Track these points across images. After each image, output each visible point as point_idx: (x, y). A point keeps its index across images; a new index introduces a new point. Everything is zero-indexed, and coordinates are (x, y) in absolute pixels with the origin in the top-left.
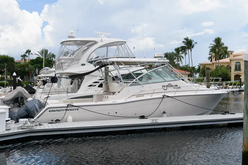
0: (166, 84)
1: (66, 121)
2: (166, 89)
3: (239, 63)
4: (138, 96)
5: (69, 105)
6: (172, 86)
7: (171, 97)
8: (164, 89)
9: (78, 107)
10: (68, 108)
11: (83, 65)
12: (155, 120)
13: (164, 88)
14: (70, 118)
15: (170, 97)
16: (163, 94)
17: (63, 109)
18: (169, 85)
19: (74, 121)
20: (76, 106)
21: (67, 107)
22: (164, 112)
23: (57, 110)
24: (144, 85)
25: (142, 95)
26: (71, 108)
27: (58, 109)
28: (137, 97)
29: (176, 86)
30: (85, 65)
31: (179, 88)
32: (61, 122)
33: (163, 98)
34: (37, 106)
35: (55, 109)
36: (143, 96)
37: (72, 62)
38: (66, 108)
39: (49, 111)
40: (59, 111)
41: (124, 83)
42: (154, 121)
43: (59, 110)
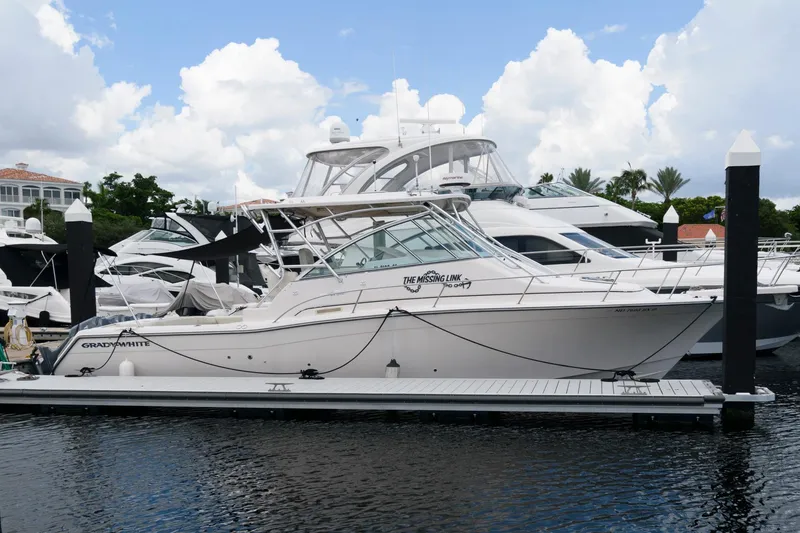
0: (420, 271)
1: (116, 373)
2: (415, 288)
4: (322, 310)
5: (125, 331)
6: (438, 279)
7: (414, 315)
8: (408, 289)
9: (143, 337)
10: (121, 340)
12: (283, 385)
13: (409, 284)
14: (126, 366)
15: (410, 314)
16: (392, 305)
18: (431, 275)
19: (137, 373)
20: (138, 335)
21: (121, 336)
22: (393, 364)
23: (99, 344)
24: (343, 277)
25: (336, 308)
26: (131, 340)
27: (101, 341)
28: (319, 312)
29: (456, 278)
31: (466, 286)
32: (95, 376)
33: (388, 315)
35: (96, 341)
36: (339, 310)
38: (114, 341)
39: (83, 346)
41: (287, 270)
42: (280, 387)
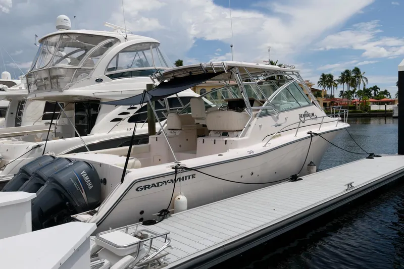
3: (204, 90)
9: (195, 170)
10: (176, 176)
11: (99, 81)
13: (301, 119)
17: (166, 179)
18: (306, 113)
20: (191, 169)
21: (176, 173)
22: (311, 164)
23: (154, 185)
26: (182, 175)
29: (313, 115)
30: (102, 80)
31: (316, 119)
33: (311, 137)
34: (87, 178)
35: (150, 183)
37: (76, 76)
38: (172, 177)
39: (137, 190)
40: (158, 186)
42: (350, 186)
43: (158, 183)
